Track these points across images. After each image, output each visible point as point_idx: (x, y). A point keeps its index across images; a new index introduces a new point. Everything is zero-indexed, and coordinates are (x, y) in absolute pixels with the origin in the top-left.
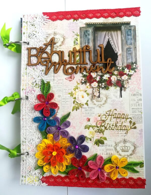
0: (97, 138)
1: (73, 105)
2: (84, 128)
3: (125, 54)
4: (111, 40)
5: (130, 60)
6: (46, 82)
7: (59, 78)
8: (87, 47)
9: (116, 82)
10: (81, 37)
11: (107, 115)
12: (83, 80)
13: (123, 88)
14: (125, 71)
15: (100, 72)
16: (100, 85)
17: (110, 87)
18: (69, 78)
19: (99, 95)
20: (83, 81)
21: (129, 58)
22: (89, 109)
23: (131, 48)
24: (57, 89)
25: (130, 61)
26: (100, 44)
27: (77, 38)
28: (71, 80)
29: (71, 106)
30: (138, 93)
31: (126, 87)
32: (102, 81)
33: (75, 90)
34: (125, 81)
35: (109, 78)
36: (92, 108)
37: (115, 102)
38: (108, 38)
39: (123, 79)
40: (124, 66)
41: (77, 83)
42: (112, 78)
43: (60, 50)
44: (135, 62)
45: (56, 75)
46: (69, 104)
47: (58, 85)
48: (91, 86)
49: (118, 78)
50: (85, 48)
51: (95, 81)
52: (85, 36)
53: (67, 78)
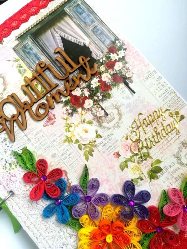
0: (147, 169)
1: (82, 152)
2: (120, 170)
3: (95, 38)
4: (65, 36)
5: (107, 40)
6: (22, 151)
7: (34, 132)
8: (40, 65)
9: (112, 80)
10: (23, 60)
11: (134, 129)
12: (69, 109)
13: (127, 81)
14: (112, 58)
15: (82, 82)
16: (96, 98)
17: (110, 91)
18: (47, 122)
19: (105, 111)
20: (70, 111)
21: (103, 39)
22: (107, 140)
23: (97, 26)
24: (43, 148)
25: (108, 42)
26: (54, 49)
27: (20, 64)
28: (52, 122)
29: (79, 155)
30: (150, 73)
31: (130, 76)
32: (94, 92)
33: (69, 131)
34: (122, 71)
35: (100, 81)
36: (109, 136)
37: (131, 105)
38: (59, 36)
39: (119, 69)
40: (107, 53)
41: (64, 119)
42: (103, 79)
43: (7, 95)
44: (115, 38)
45: (26, 132)
46: (75, 156)
47: (40, 142)
48: (85, 109)
49: (111, 74)
50: (39, 68)
51: (85, 98)
52: (27, 54)
53: (45, 124)
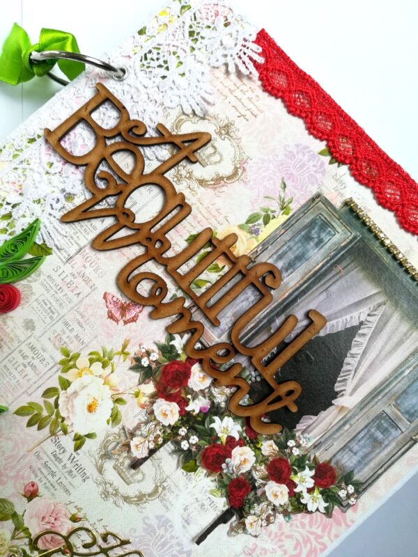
1: (37, 398)
3: (359, 423)
4: (364, 335)
5: (355, 459)
6: (40, 243)
7: (89, 271)
8: (271, 272)
9: (234, 476)
10: (286, 225)
11: (100, 541)
12: (151, 358)
13: (234, 518)
14: (299, 474)
15: (228, 391)
16: (183, 431)
17: (205, 471)
18: (116, 303)
19: (145, 459)
20: (145, 362)
21: (356, 448)
22: (69, 465)
23: (397, 427)
24: (48, 296)
25: (348, 461)
26: (318, 310)
27: (274, 217)
28: (117, 315)
29: (30, 392)
31: (248, 526)
32: (201, 427)
33: (91, 361)
34: (264, 505)
35: (231, 442)
36: (80, 469)
37: (166, 530)
38: (362, 319)
39: (267, 494)
40: (315, 458)
41: (125, 347)
42: (237, 451)
43: (187, 193)
44: (363, 484)
46: (29, 380)
47: (65, 288)
48: (153, 403)
49: (253, 472)
50: (261, 271)
51: (183, 403)
52: (303, 233)
53: (109, 298)
